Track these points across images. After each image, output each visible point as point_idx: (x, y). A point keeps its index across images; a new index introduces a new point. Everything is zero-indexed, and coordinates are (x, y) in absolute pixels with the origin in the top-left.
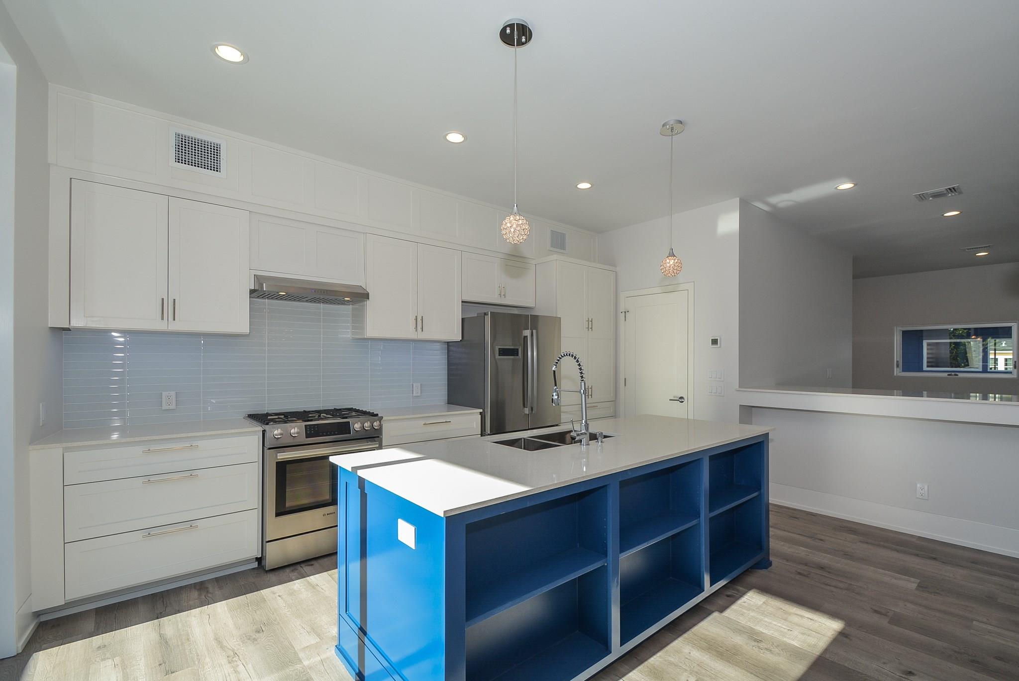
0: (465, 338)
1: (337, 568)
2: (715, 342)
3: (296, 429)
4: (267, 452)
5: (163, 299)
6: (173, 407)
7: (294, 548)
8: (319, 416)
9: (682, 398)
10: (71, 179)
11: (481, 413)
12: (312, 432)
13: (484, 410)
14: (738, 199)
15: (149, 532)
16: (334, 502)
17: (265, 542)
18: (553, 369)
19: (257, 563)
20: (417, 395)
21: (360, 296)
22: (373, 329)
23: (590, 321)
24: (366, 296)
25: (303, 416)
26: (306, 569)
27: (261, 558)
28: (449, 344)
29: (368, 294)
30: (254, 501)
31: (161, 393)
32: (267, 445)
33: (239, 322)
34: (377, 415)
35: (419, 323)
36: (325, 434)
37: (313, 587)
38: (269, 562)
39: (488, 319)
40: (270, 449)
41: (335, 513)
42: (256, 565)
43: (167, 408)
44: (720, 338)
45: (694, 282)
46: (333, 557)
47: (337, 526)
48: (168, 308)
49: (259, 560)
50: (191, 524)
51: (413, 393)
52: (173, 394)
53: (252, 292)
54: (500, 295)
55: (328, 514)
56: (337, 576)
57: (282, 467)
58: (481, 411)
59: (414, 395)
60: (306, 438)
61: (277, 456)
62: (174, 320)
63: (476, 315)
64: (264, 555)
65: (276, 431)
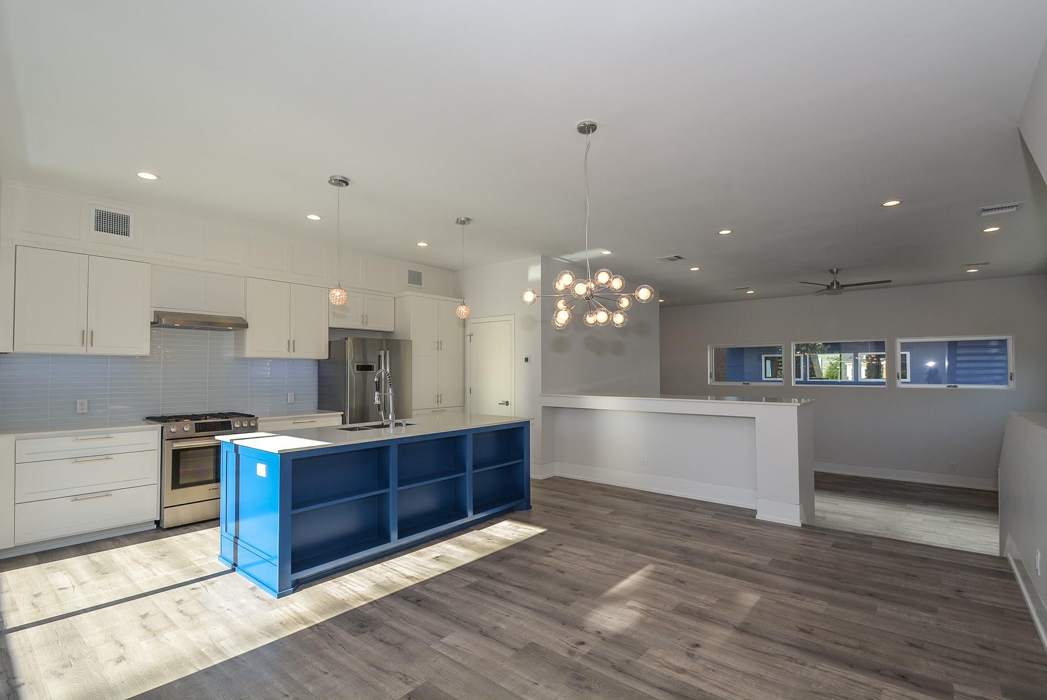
0: (332, 357)
1: (220, 526)
2: (527, 360)
3: (188, 427)
4: (165, 443)
5: (84, 331)
6: (86, 411)
7: (185, 514)
8: (206, 417)
9: (507, 402)
10: (16, 246)
11: (342, 415)
12: (200, 428)
13: (344, 413)
14: (540, 256)
15: (75, 498)
16: (217, 480)
17: (162, 509)
18: (375, 380)
19: (156, 525)
20: (291, 402)
21: (241, 325)
22: (250, 351)
23: (439, 343)
24: (246, 326)
25: (193, 417)
26: (195, 527)
27: (159, 521)
28: (319, 362)
29: (247, 325)
30: (155, 478)
31: (76, 401)
32: (165, 437)
33: (142, 347)
34: (254, 416)
35: (292, 345)
36: (211, 429)
37: (202, 536)
38: (166, 523)
39: (349, 343)
40: (167, 440)
41: (218, 489)
42: (155, 526)
43: (81, 412)
44: (530, 357)
45: (514, 314)
46: (217, 521)
47: (220, 498)
48: (87, 337)
49: (157, 523)
50: (106, 494)
51: (287, 401)
52: (86, 401)
53: (152, 323)
54: (363, 322)
55: (213, 489)
56: (220, 530)
57: (177, 454)
58: (343, 413)
59: (288, 402)
60: (196, 432)
61: (173, 445)
62: (92, 346)
63: (339, 339)
64: (162, 518)
65: (173, 428)
